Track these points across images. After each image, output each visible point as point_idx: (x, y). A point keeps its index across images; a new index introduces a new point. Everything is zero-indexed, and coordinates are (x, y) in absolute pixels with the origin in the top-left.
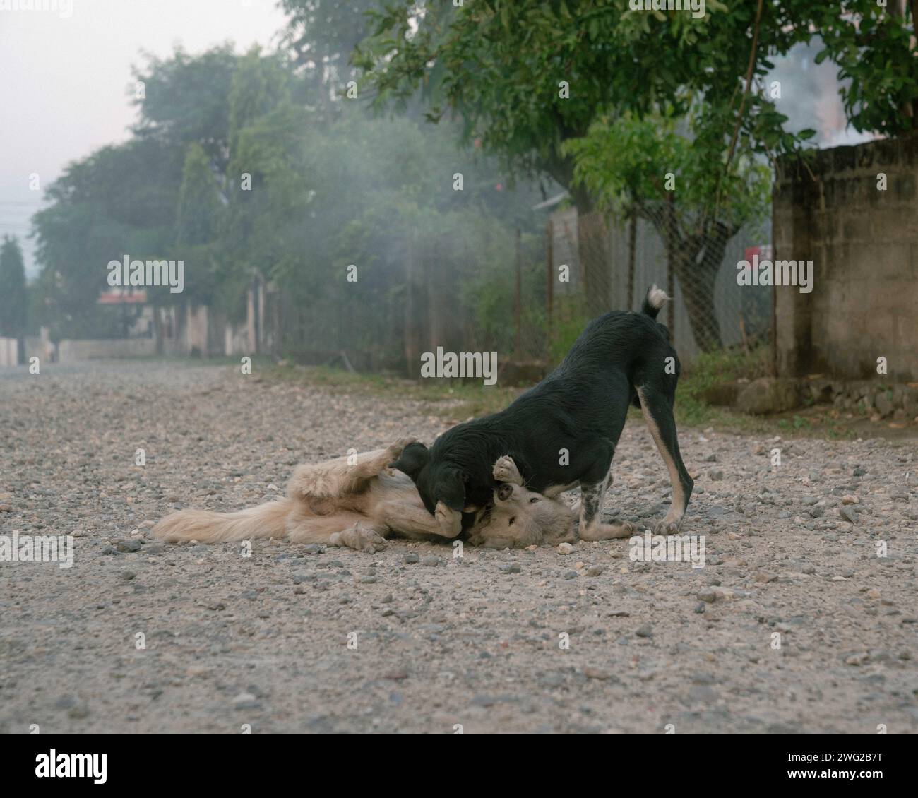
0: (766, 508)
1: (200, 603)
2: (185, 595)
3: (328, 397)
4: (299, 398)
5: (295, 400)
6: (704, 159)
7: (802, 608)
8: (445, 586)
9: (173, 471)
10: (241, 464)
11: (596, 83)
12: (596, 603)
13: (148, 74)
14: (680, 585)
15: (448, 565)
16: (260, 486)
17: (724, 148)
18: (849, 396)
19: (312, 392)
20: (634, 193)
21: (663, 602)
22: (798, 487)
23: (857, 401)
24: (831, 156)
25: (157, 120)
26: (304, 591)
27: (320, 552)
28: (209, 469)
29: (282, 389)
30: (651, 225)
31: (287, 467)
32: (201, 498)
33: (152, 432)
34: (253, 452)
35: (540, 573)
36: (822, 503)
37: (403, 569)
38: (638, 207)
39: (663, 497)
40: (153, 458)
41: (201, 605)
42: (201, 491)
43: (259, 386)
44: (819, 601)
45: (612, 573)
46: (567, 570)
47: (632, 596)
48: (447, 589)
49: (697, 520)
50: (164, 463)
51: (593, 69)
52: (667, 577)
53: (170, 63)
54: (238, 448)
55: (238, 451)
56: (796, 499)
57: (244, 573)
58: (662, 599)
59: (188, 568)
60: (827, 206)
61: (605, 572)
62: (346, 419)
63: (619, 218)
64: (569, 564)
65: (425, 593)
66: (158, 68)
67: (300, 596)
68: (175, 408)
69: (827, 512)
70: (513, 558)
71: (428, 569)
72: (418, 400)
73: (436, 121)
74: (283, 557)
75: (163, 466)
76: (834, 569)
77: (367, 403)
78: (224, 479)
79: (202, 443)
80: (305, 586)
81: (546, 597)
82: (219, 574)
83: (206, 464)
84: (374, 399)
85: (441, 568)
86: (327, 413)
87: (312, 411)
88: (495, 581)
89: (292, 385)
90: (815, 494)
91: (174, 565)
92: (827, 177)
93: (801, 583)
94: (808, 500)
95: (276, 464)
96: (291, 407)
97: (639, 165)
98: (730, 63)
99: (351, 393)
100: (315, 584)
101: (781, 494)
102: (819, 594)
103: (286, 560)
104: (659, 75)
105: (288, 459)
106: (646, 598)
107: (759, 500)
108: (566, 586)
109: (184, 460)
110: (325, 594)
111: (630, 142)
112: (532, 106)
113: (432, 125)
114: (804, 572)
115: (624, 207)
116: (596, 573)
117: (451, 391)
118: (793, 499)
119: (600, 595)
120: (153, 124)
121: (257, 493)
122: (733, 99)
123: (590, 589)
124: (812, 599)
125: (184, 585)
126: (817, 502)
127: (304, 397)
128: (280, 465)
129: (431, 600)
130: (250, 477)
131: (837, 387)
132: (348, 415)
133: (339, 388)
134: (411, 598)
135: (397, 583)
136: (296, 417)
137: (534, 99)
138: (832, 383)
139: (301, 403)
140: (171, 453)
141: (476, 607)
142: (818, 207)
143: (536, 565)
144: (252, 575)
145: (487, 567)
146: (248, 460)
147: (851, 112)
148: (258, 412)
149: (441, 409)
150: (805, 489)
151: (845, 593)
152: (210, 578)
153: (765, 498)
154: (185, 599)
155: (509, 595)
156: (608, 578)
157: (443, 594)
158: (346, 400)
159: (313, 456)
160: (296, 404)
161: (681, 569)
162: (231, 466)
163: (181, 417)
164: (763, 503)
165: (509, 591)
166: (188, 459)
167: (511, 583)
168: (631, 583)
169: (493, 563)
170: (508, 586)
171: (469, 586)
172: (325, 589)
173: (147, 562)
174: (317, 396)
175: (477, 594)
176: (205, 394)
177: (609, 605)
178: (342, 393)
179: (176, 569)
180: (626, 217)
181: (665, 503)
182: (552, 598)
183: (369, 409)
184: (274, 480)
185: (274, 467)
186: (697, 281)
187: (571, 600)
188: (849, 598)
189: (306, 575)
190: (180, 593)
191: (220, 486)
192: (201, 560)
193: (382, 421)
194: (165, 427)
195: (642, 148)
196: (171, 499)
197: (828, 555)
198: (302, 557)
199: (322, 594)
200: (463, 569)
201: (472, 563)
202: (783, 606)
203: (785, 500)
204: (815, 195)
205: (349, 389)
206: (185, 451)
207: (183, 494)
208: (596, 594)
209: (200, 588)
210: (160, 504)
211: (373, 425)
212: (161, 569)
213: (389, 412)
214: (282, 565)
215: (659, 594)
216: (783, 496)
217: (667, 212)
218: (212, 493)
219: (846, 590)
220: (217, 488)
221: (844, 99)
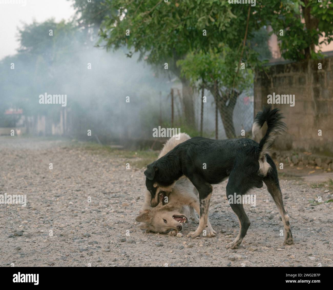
0: (253, 215)
1: (45, 262)
2: (39, 258)
3: (90, 156)
4: (80, 156)
5: (78, 157)
6: (229, 71)
7: (266, 263)
8: (136, 253)
9: (34, 194)
10: (59, 190)
11: (189, 41)
12: (191, 262)
13: (23, 30)
14: (222, 252)
15: (136, 243)
16: (67, 202)
17: (236, 67)
18: (282, 156)
19: (85, 153)
20: (203, 80)
21: (215, 261)
22: (264, 205)
23: (285, 158)
24: (275, 68)
25: (27, 47)
26: (84, 256)
27: (89, 236)
28: (47, 193)
29: (73, 152)
30: (209, 91)
31: (76, 192)
32: (45, 208)
33: (26, 173)
34: (64, 184)
35: (170, 247)
36: (273, 212)
37: (120, 245)
38: (205, 85)
39: (215, 209)
40: (26, 187)
41: (45, 263)
42: (45, 205)
43: (65, 150)
44: (273, 260)
45: (197, 246)
46: (181, 245)
47: (204, 258)
48: (136, 254)
49: (228, 221)
50: (31, 190)
51: (188, 37)
52: (217, 248)
53: (31, 25)
54: (58, 182)
55: (58, 184)
56: (264, 211)
57: (61, 247)
58: (215, 259)
59: (40, 244)
60: (274, 86)
61: (194, 246)
62: (97, 167)
63: (197, 89)
64: (181, 242)
65: (128, 257)
66: (27, 27)
67: (82, 258)
68: (34, 161)
69: (275, 216)
70: (160, 239)
71: (129, 245)
72: (124, 158)
73: (130, 57)
74: (76, 239)
75: (30, 191)
76: (278, 244)
77: (105, 159)
78: (53, 199)
79: (45, 180)
80: (84, 253)
81: (173, 258)
82: (52, 247)
83: (46, 191)
84: (108, 157)
85: (134, 244)
86: (90, 163)
87: (85, 162)
88: (154, 251)
89: (77, 150)
90: (271, 208)
91: (35, 243)
92: (274, 76)
93: (266, 252)
94: (268, 211)
95: (72, 191)
96: (77, 161)
97: (205, 70)
98: (238, 35)
99: (99, 154)
100: (87, 252)
101: (258, 208)
102: (272, 257)
103: (77, 240)
104: (212, 40)
105: (76, 189)
106: (210, 258)
107: (250, 211)
108: (180, 253)
109: (38, 188)
110: (91, 257)
111: (202, 61)
112: (165, 49)
113: (129, 58)
114: (267, 247)
115: (199, 85)
116: (191, 247)
117: (136, 153)
118: (263, 211)
119: (192, 258)
120: (25, 48)
121: (66, 206)
122: (239, 48)
123: (189, 254)
124: (270, 259)
125: (39, 253)
126: (271, 212)
127: (82, 156)
128: (74, 191)
129: (130, 260)
130: (63, 197)
131: (278, 153)
132: (98, 164)
133: (95, 151)
134: (123, 259)
135: (118, 252)
136: (79, 165)
137: (166, 47)
138: (276, 151)
139: (81, 159)
140: (33, 185)
141: (147, 264)
142: (270, 87)
143: (169, 242)
144: (64, 248)
145: (151, 244)
146: (62, 188)
147: (282, 52)
148: (65, 163)
149: (133, 162)
150: (267, 205)
151: (282, 256)
152: (49, 249)
153: (252, 210)
154: (40, 260)
155: (159, 257)
156: (195, 249)
157: (135, 257)
158: (97, 157)
159: (85, 187)
160: (79, 159)
161: (222, 245)
162: (55, 191)
163: (36, 165)
164: (252, 212)
165: (159, 256)
166: (39, 188)
167: (160, 251)
168: (204, 251)
169: (153, 241)
170: (159, 253)
171: (144, 253)
172: (91, 255)
173: (25, 241)
174: (86, 155)
175: (148, 257)
176: (45, 154)
177: (196, 262)
178: (96, 154)
179: (36, 245)
180: (200, 89)
181: (216, 212)
182: (175, 259)
183: (106, 161)
184: (72, 199)
185: (71, 192)
186: (226, 113)
187: (182, 260)
188: (284, 259)
189: (84, 248)
190: (38, 257)
191: (51, 202)
192: (45, 241)
193: (111, 168)
194: (31, 170)
195: (206, 63)
196: (34, 209)
197: (276, 238)
198: (83, 238)
199: (90, 257)
200: (142, 245)
201: (145, 241)
202: (259, 262)
203: (259, 211)
204: (269, 82)
205: (98, 152)
206: (38, 184)
207: (38, 206)
208: (191, 256)
209: (45, 254)
210: (30, 211)
211: (107, 170)
212: (31, 245)
213: (113, 164)
214: (75, 243)
215: (214, 257)
216: (259, 209)
217: (215, 87)
218: (49, 206)
219: (282, 255)
220: (51, 203)
221: (280, 47)
